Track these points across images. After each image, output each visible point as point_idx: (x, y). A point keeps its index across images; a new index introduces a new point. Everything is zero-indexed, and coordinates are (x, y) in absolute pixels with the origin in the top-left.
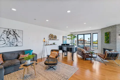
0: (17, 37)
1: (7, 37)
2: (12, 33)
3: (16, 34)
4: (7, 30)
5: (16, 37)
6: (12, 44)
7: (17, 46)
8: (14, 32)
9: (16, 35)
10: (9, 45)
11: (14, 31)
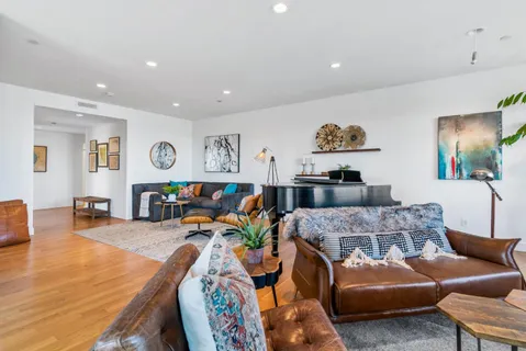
1: (218, 154)
2: (224, 143)
3: (230, 145)
4: (218, 139)
5: (228, 150)
6: (223, 168)
7: (230, 171)
8: (226, 140)
10: (219, 169)
11: (226, 137)
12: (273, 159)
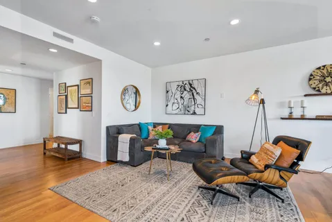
0: (195, 94)
1: (181, 97)
2: (188, 87)
3: (194, 89)
4: (181, 84)
5: (193, 94)
6: (187, 111)
7: (194, 113)
8: (190, 85)
9: (194, 91)
10: (183, 112)
11: (191, 82)
12: (262, 102)
